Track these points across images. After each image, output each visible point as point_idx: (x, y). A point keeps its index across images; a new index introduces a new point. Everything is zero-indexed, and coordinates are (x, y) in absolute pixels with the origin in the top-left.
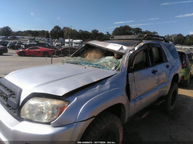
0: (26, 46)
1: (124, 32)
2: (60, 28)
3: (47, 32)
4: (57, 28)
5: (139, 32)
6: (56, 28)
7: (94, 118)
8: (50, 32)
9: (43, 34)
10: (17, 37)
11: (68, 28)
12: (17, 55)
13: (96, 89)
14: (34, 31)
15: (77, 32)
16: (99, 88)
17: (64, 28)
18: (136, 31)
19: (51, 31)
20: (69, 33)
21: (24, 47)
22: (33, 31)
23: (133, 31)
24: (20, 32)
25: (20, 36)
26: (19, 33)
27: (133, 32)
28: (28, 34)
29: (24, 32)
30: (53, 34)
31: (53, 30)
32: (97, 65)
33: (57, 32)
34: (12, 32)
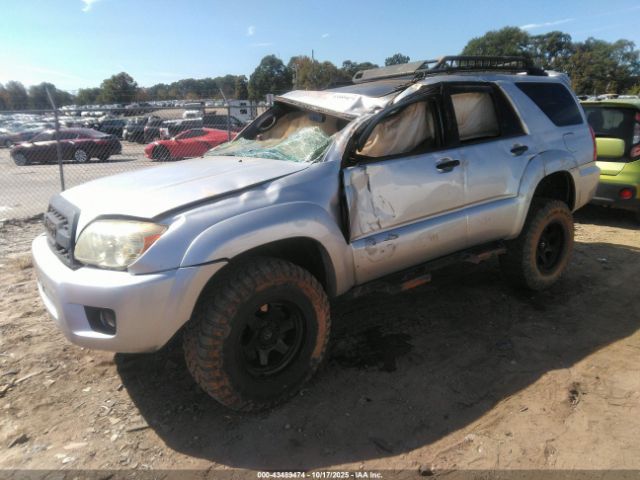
0: (174, 130)
1: (502, 51)
2: (280, 63)
3: (242, 79)
4: (271, 62)
5: (560, 46)
6: (266, 64)
7: (225, 263)
8: (249, 78)
9: (230, 86)
10: (153, 103)
11: (306, 59)
12: (146, 158)
13: (236, 203)
14: (202, 81)
15: (335, 68)
16: (246, 201)
17: (294, 60)
18: (547, 44)
19: (254, 77)
20: (308, 74)
21: (167, 133)
22: (199, 81)
23: (536, 44)
24: (160, 87)
25: (162, 99)
26: (160, 92)
27: (539, 51)
28: (187, 93)
29: (174, 85)
30: (257, 83)
31: (258, 70)
32: (274, 151)
33: (272, 75)
34: (139, 89)
